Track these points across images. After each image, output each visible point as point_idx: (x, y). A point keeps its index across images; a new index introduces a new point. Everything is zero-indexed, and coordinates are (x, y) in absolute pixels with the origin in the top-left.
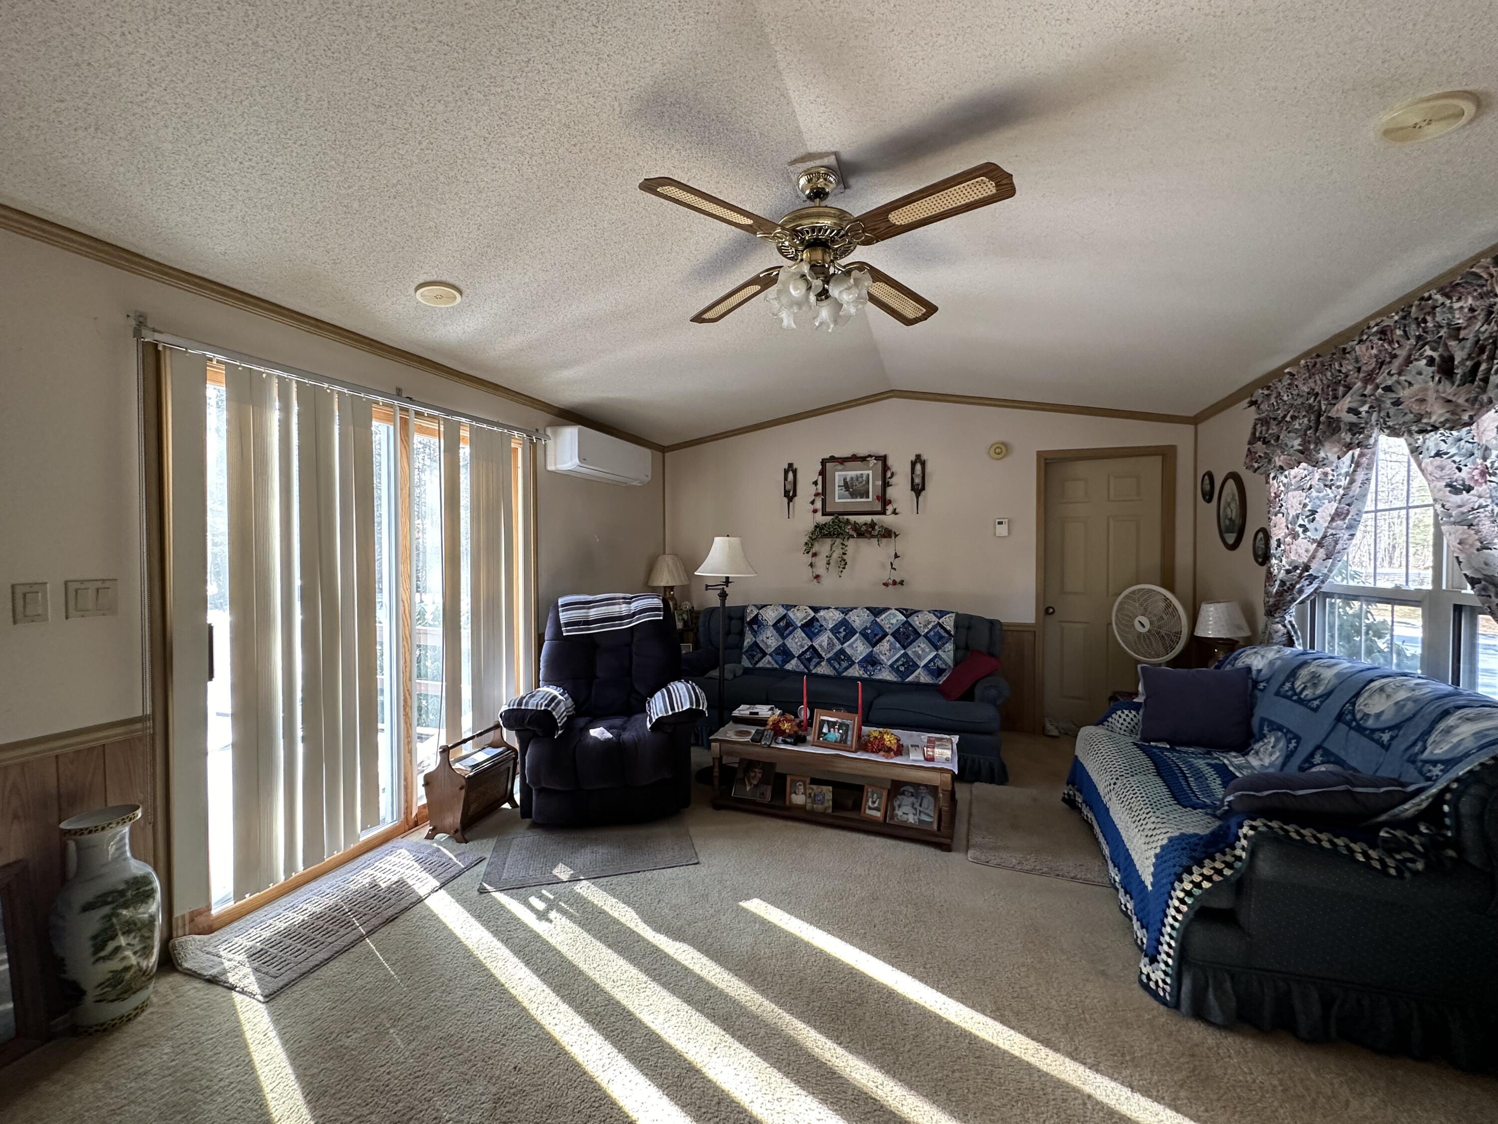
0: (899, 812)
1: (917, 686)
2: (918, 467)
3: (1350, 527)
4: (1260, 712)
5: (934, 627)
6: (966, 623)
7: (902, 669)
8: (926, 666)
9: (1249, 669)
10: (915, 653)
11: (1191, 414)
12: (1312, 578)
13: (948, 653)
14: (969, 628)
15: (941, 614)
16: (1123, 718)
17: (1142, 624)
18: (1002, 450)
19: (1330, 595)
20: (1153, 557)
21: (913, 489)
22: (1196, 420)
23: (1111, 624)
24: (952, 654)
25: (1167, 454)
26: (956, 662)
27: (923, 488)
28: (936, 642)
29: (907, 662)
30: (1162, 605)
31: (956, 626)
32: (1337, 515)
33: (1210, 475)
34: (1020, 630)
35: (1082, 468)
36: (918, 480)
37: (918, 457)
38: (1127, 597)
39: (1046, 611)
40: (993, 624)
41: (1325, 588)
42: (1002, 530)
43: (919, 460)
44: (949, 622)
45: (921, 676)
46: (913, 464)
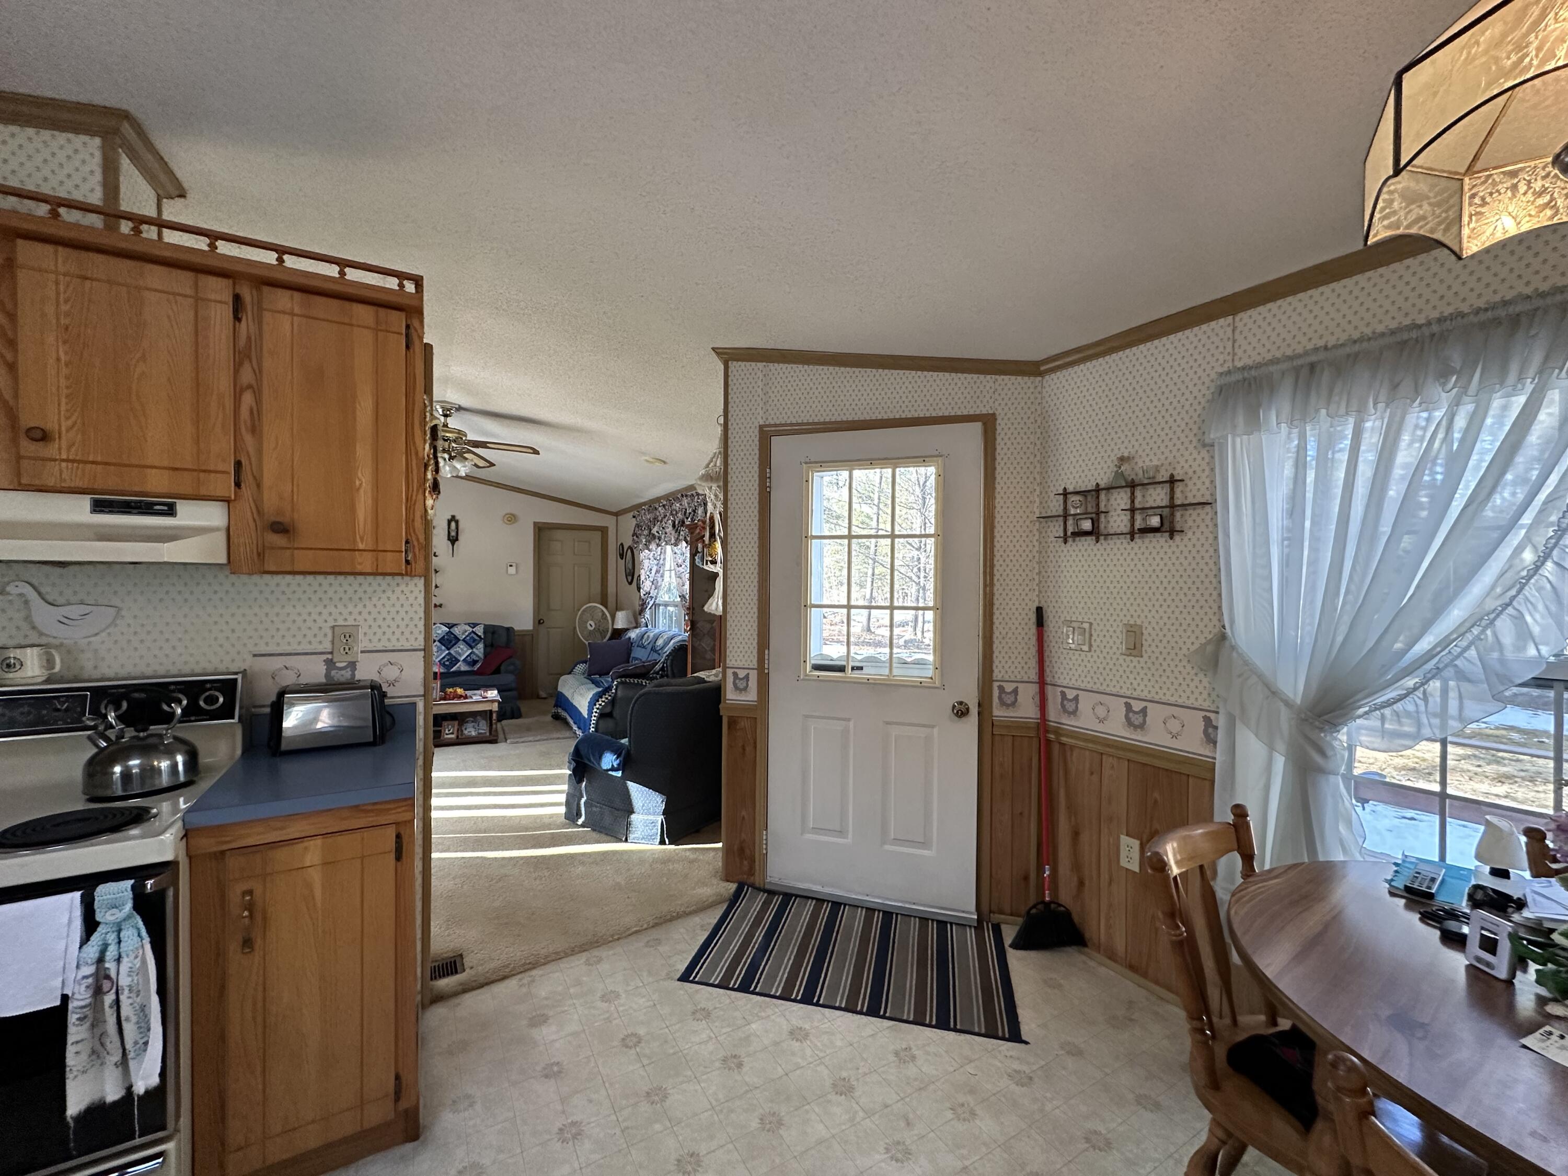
0: (466, 732)
1: (459, 673)
2: (453, 524)
3: (662, 576)
4: (632, 655)
5: (470, 634)
6: (491, 630)
7: (447, 663)
8: (464, 660)
9: (630, 638)
10: (457, 652)
11: (614, 510)
12: (652, 597)
13: (480, 649)
14: (493, 633)
15: (474, 625)
16: (581, 668)
17: (591, 625)
18: (512, 519)
19: (659, 605)
20: (596, 588)
21: (449, 539)
22: (617, 514)
23: (575, 628)
24: (482, 650)
25: (604, 530)
26: (485, 656)
27: (457, 539)
28: (471, 643)
29: (451, 659)
30: (600, 614)
31: (485, 633)
32: (657, 572)
33: (622, 544)
34: (524, 634)
35: (559, 534)
36: (453, 534)
37: (453, 517)
38: (584, 611)
39: (539, 622)
40: (509, 630)
41: (657, 602)
42: (512, 570)
43: (453, 519)
44: (480, 630)
45: (462, 666)
46: (449, 522)
